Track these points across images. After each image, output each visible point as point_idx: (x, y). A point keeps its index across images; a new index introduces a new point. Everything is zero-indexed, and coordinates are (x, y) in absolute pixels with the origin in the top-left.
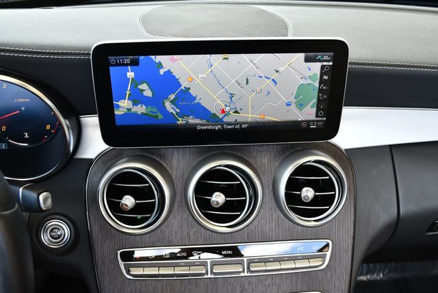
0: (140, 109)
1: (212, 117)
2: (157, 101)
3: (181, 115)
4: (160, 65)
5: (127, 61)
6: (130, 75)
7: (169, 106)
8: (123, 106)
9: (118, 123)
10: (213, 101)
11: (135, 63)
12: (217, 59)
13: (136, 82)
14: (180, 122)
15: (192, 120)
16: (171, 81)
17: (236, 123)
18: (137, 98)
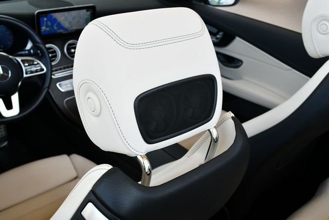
0: (48, 29)
1: (66, 29)
2: (52, 26)
3: (59, 29)
4: (52, 16)
5: (45, 15)
6: (45, 19)
7: (55, 28)
8: (44, 28)
9: (42, 34)
10: (66, 25)
11: (46, 16)
12: (66, 13)
13: (47, 21)
14: (58, 31)
15: (61, 31)
16: (55, 20)
17: (72, 30)
18: (47, 26)
